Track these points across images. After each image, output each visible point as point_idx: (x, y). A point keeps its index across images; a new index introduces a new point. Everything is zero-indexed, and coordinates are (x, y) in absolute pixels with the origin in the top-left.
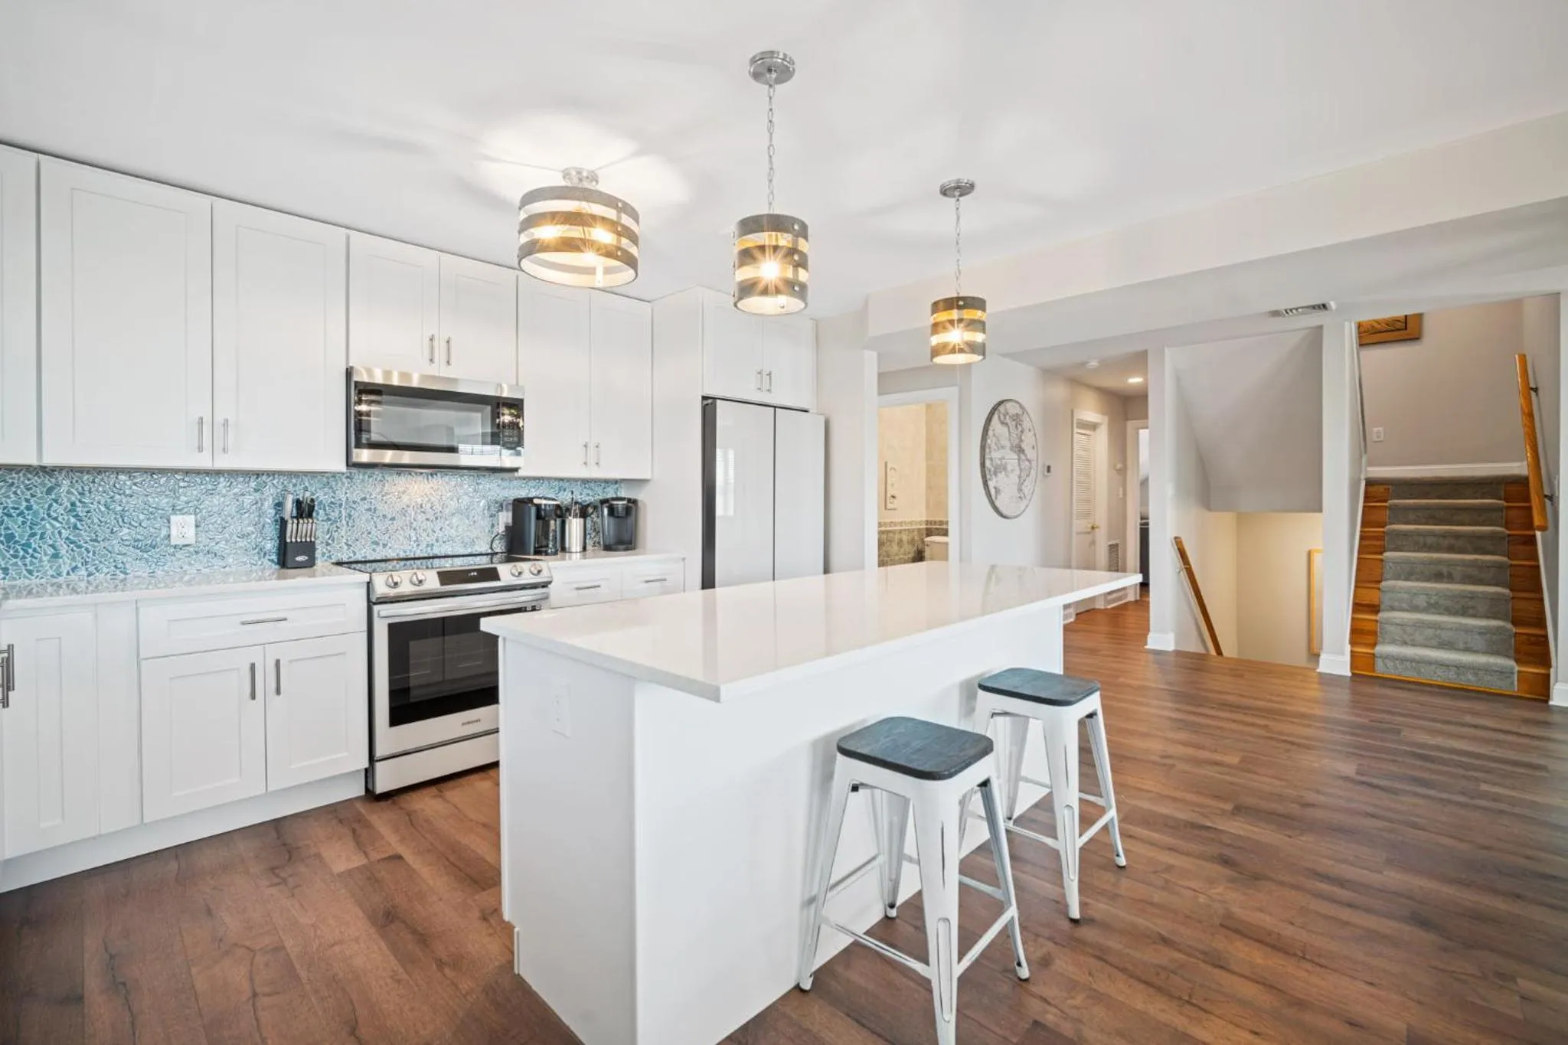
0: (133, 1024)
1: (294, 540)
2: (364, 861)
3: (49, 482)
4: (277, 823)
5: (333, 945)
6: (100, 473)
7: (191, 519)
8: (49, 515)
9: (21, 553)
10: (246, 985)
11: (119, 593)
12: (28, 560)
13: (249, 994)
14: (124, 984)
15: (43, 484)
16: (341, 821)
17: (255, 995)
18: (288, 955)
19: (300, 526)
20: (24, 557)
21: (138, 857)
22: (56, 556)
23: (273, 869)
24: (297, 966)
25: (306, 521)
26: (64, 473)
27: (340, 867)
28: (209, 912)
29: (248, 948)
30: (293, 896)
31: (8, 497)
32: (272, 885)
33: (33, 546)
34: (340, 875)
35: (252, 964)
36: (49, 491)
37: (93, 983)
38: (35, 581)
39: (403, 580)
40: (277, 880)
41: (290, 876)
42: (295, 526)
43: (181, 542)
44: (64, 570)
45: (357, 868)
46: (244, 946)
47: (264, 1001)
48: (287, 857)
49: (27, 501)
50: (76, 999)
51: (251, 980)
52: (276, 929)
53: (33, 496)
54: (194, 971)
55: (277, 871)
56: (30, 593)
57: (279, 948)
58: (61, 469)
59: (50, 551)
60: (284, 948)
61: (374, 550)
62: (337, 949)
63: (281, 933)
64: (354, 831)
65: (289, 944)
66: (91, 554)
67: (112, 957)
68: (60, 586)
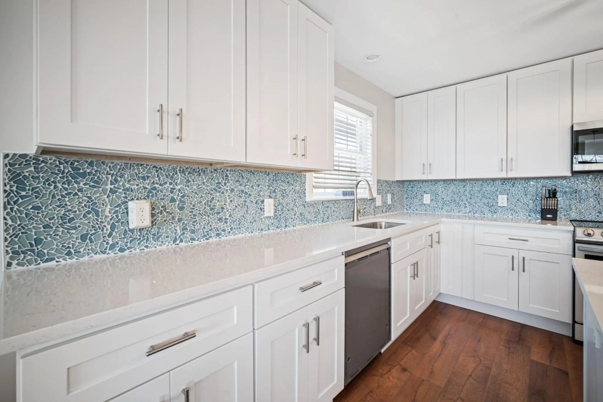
0: (439, 355)
1: (546, 207)
2: (548, 363)
3: (464, 184)
4: (523, 326)
5: (507, 383)
6: (477, 181)
7: (505, 197)
8: (464, 194)
9: (457, 205)
10: (471, 371)
11: (482, 221)
12: (459, 207)
13: (469, 374)
14: (445, 344)
15: (462, 185)
16: (550, 341)
17: (471, 376)
18: (490, 372)
19: (548, 201)
20: (458, 207)
21: (474, 311)
22: (466, 207)
23: (509, 341)
24: (490, 379)
25: (551, 199)
26: (468, 181)
27: (535, 357)
28: (479, 341)
29: (480, 360)
30: (509, 355)
31: (454, 188)
32: (504, 346)
33: (460, 203)
34: (533, 361)
35: (477, 366)
36: (464, 187)
37: (440, 338)
38: (460, 214)
39: (595, 233)
40: (507, 346)
41: (513, 348)
42: (546, 201)
43: (502, 205)
44: (468, 211)
45: (542, 364)
46: (480, 358)
47: (471, 380)
48: (517, 341)
49: (459, 190)
50: (435, 339)
51: (473, 371)
52: (494, 361)
53: (460, 188)
54: (462, 354)
55: (510, 343)
56: (459, 217)
57: (489, 368)
58: (467, 179)
59: (464, 205)
60: (491, 369)
61: (598, 216)
62: (507, 385)
63: (494, 364)
64: (553, 348)
65: (494, 370)
66: (474, 207)
67: (449, 334)
68: (466, 217)
